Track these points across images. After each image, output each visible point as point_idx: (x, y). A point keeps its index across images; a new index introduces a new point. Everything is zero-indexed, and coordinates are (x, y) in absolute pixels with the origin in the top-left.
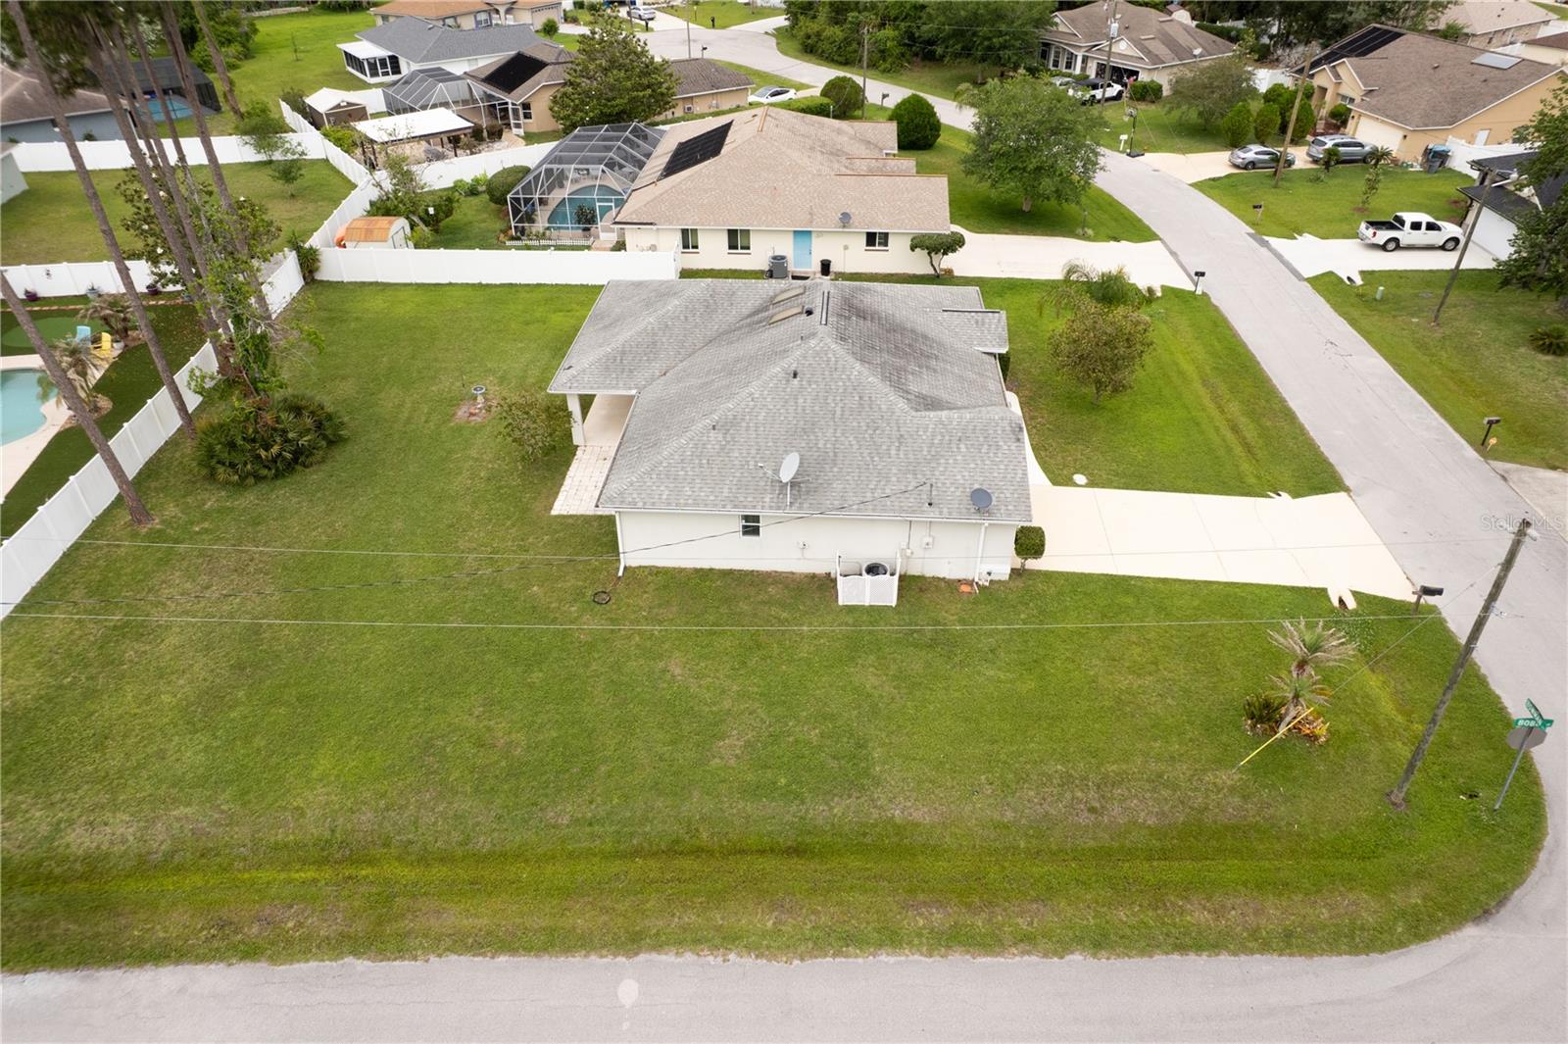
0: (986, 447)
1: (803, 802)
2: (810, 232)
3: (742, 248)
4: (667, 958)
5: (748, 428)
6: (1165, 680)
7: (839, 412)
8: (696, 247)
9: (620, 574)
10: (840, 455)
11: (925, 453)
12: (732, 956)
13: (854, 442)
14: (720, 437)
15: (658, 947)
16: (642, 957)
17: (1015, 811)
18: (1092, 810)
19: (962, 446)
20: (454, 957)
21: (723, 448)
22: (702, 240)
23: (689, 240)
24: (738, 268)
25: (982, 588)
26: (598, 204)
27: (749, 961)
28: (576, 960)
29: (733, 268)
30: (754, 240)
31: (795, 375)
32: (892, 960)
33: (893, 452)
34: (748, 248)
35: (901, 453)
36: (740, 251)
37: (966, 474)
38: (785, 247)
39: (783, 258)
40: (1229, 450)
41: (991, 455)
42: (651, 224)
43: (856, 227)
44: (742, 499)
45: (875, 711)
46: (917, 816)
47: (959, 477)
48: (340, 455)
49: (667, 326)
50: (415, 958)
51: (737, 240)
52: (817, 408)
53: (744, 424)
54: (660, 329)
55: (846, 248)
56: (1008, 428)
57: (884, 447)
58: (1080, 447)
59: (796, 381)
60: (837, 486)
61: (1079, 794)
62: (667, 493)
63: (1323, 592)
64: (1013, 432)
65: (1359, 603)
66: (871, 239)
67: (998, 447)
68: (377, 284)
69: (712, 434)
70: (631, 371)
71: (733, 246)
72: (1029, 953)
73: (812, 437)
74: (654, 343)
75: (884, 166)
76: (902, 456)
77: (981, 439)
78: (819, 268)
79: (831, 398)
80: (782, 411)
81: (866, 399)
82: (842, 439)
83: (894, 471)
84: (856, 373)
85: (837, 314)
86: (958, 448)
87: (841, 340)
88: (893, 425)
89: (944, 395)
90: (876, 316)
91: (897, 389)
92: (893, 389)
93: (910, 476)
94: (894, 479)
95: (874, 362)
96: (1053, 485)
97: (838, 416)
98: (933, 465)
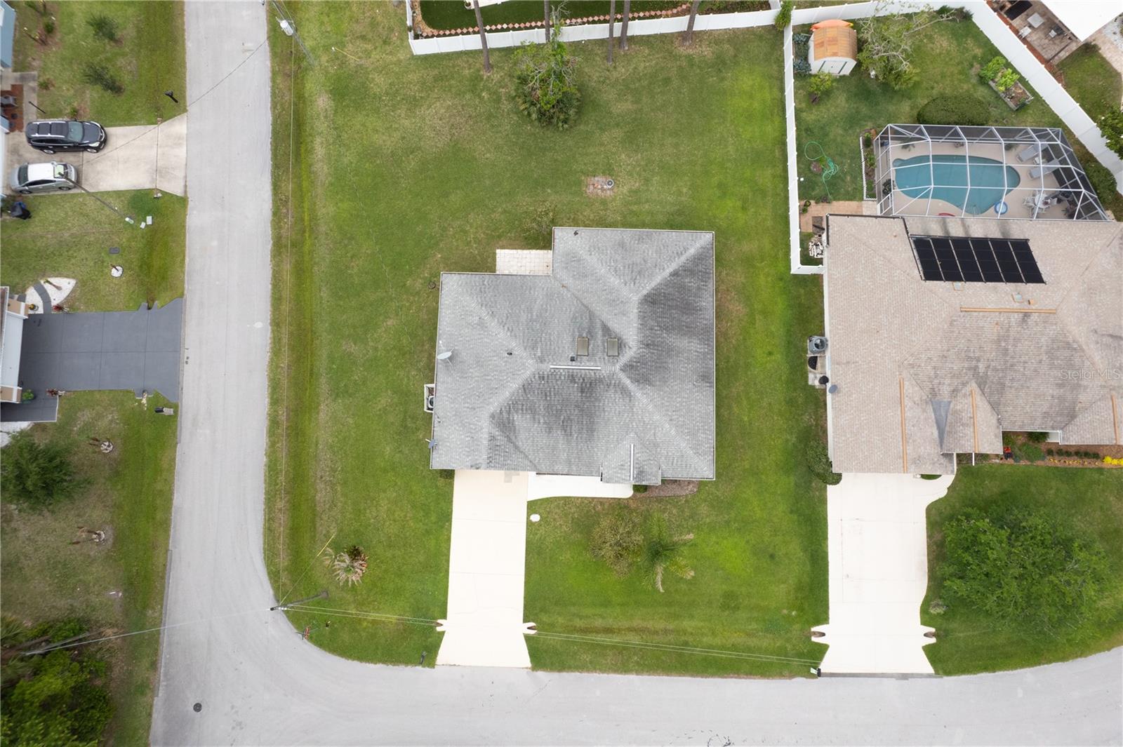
0: (468, 450)
1: (327, 374)
4: (269, 334)
5: (480, 334)
6: (384, 522)
7: (489, 378)
10: (465, 380)
11: (466, 421)
12: (269, 354)
13: (472, 386)
14: (476, 322)
15: (273, 331)
16: (270, 328)
17: (322, 449)
18: (322, 477)
19: (469, 439)
20: (271, 272)
21: (469, 324)
27: (268, 359)
28: (269, 308)
31: (510, 354)
32: (266, 402)
33: (466, 405)
35: (466, 409)
41: (464, 452)
44: (444, 336)
45: (367, 401)
46: (321, 414)
47: (453, 437)
49: (599, 280)
50: (271, 261)
52: (491, 367)
53: (483, 333)
54: (596, 277)
56: (478, 462)
57: (469, 401)
58: (569, 525)
59: (506, 355)
60: (450, 379)
61: (328, 473)
63: (445, 617)
64: (476, 464)
65: (439, 633)
67: (468, 456)
69: (477, 318)
70: (567, 268)
72: (267, 444)
73: (475, 366)
74: (586, 276)
76: (464, 409)
77: (472, 448)
79: (497, 373)
80: (490, 350)
81: (496, 391)
82: (474, 381)
83: (456, 406)
84: (511, 385)
85: (572, 375)
86: (467, 437)
87: (539, 377)
88: (481, 405)
89: (522, 435)
90: (593, 399)
91: (508, 407)
92: (506, 405)
93: (454, 413)
94: (452, 406)
95: (529, 396)
96: (528, 502)
97: (487, 377)
98: (460, 425)
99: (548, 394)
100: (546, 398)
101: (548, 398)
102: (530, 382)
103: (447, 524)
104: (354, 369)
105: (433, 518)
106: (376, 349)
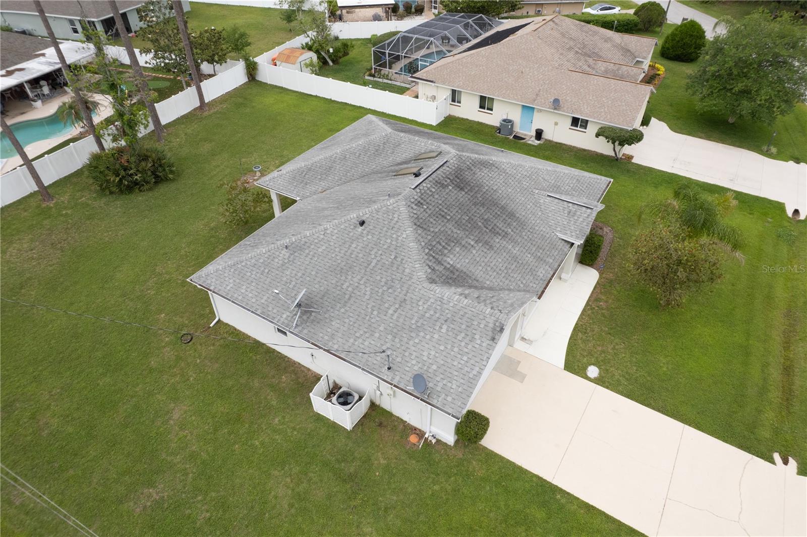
0: (463, 335)
2: (534, 108)
3: (488, 109)
5: (307, 255)
7: (373, 264)
8: (459, 102)
9: (211, 325)
10: (353, 299)
11: (413, 322)
13: (368, 293)
14: (287, 255)
19: (445, 327)
21: (283, 265)
22: (463, 98)
23: (455, 97)
24: (484, 122)
25: (427, 443)
26: (420, 63)
29: (480, 121)
30: (496, 106)
31: (362, 223)
33: (390, 312)
34: (491, 110)
35: (396, 315)
36: (486, 111)
37: (433, 353)
38: (515, 115)
39: (510, 121)
40: (763, 391)
41: (463, 344)
42: (432, 82)
43: (564, 111)
44: (270, 309)
47: (425, 354)
48: (163, 189)
51: (485, 103)
53: (307, 251)
55: (556, 124)
56: (491, 325)
57: (386, 305)
58: (617, 340)
59: (360, 229)
60: (335, 324)
62: (231, 285)
64: (494, 329)
66: (575, 122)
67: (473, 339)
68: (282, 88)
69: (284, 251)
70: (306, 184)
71: (482, 107)
73: (343, 278)
75: (618, 70)
76: (395, 318)
77: (464, 327)
78: (534, 134)
79: (375, 250)
80: (337, 250)
81: (399, 259)
82: (362, 287)
83: (382, 328)
84: (404, 236)
85: (436, 182)
86: (441, 328)
87: (416, 205)
88: (405, 289)
89: (478, 272)
90: (477, 189)
91: (431, 258)
92: (426, 257)
93: (390, 337)
94: (377, 335)
95: (432, 229)
96: (565, 369)
97: (371, 267)
98: (413, 335)
99: (443, 214)
100: (446, 218)
101: (448, 217)
102: (415, 216)
103: (559, 497)
104: (188, 512)
105: (540, 515)
106: (193, 456)
